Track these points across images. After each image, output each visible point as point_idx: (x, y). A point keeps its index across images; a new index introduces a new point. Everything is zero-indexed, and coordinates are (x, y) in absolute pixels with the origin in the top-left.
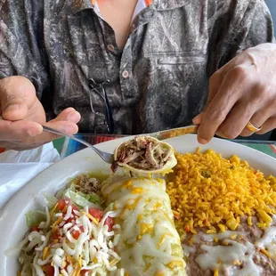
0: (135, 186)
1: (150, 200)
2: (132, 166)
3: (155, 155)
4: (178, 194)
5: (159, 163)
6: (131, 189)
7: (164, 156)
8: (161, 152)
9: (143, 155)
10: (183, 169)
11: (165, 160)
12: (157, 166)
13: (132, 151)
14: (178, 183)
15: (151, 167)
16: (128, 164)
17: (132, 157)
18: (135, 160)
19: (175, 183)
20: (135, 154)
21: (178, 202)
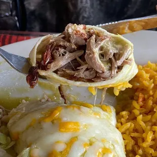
0: (65, 119)
1: (91, 144)
2: (63, 76)
3: (102, 56)
4: (135, 130)
5: (110, 69)
6: (59, 125)
7: (117, 56)
8: (112, 51)
9: (82, 57)
10: (144, 90)
11: (119, 63)
12: (107, 73)
13: (62, 50)
14: (136, 112)
15: (97, 76)
16: (56, 72)
17: (63, 61)
18: (68, 66)
19: (131, 112)
20: (67, 55)
21: (136, 144)
